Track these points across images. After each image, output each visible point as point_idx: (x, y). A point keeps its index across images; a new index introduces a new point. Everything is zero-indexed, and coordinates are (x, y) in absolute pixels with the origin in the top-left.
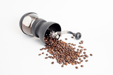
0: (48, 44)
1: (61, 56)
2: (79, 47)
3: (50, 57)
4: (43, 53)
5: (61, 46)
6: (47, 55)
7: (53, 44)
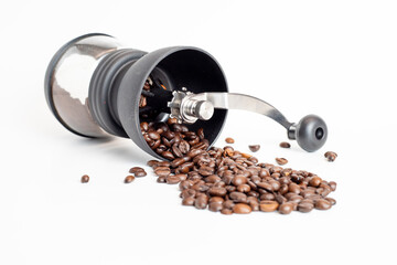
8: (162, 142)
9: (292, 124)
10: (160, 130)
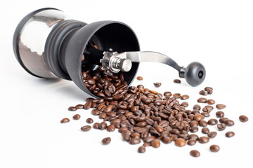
0: (96, 95)
1: (137, 122)
2: (199, 101)
3: (98, 127)
4: (76, 117)
5: (138, 98)
6: (89, 121)
7: (112, 94)
8: (97, 86)
9: (182, 68)
10: (95, 78)
